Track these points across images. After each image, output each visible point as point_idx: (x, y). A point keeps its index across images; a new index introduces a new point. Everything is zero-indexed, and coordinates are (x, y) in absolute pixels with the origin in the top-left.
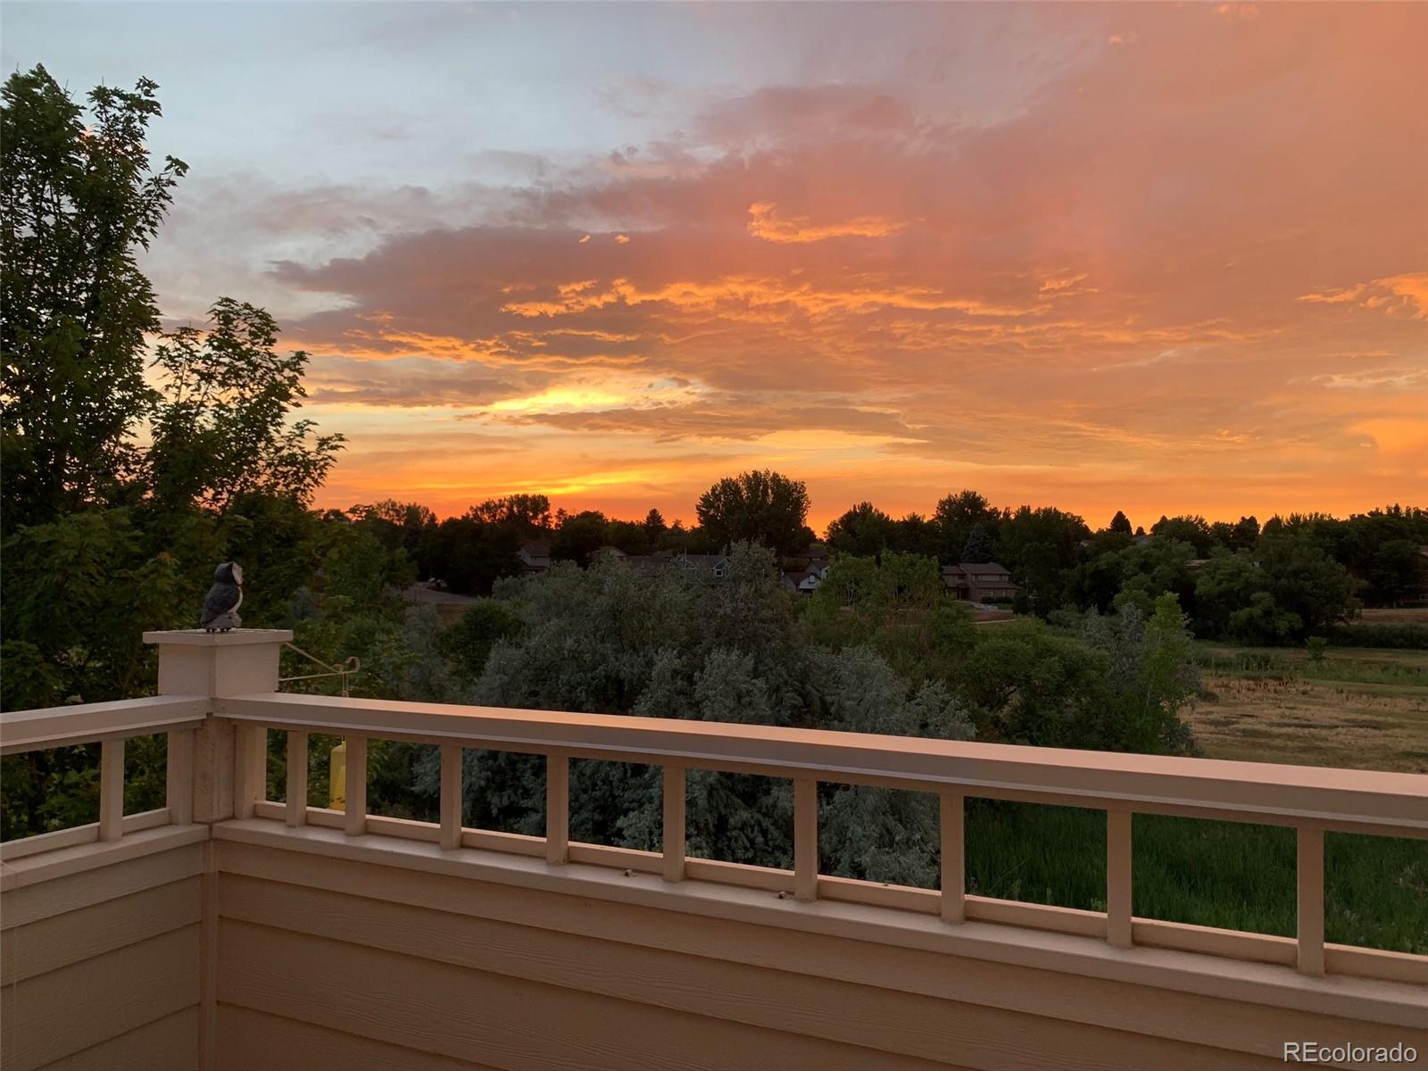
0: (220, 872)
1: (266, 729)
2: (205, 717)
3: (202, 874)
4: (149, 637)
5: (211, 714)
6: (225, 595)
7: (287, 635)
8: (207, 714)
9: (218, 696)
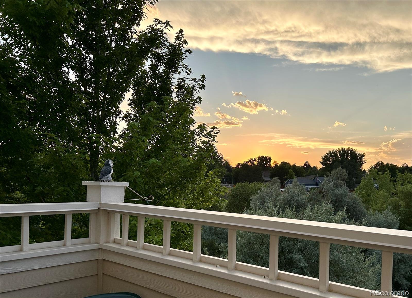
0: (103, 259)
1: (120, 214)
2: (98, 209)
3: (98, 259)
4: (84, 183)
5: (100, 208)
6: (107, 170)
7: (127, 184)
8: (99, 208)
9: (102, 202)
